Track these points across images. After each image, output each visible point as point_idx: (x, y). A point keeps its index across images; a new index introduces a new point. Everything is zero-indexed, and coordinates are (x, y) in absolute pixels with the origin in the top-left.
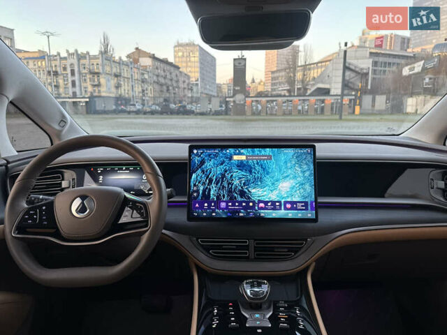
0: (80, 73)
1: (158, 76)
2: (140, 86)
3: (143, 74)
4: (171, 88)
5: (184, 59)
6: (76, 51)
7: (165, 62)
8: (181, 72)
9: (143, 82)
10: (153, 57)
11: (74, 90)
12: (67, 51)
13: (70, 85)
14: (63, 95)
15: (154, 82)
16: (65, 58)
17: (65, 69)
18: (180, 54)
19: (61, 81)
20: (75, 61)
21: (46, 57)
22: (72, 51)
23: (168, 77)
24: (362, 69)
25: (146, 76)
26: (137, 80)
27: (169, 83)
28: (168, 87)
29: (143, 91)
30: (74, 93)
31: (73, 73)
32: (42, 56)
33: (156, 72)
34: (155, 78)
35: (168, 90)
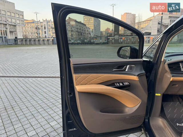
0: (48, 28)
1: (77, 29)
2: (71, 33)
3: (72, 28)
4: (82, 33)
5: (88, 22)
6: (46, 19)
7: (80, 23)
8: (86, 27)
9: (72, 31)
10: (76, 21)
11: (45, 35)
12: (43, 20)
13: (44, 33)
14: (41, 37)
15: (76, 31)
16: (42, 22)
17: (42, 26)
18: (86, 19)
19: (40, 32)
20: (46, 23)
21: (35, 22)
22: (44, 19)
23: (82, 29)
24: (165, 24)
25: (73, 29)
26: (70, 30)
27: (82, 31)
28: (81, 33)
29: (72, 35)
30: (46, 36)
31: (45, 28)
32: (33, 22)
33: (77, 27)
34: (76, 30)
35: (81, 34)
